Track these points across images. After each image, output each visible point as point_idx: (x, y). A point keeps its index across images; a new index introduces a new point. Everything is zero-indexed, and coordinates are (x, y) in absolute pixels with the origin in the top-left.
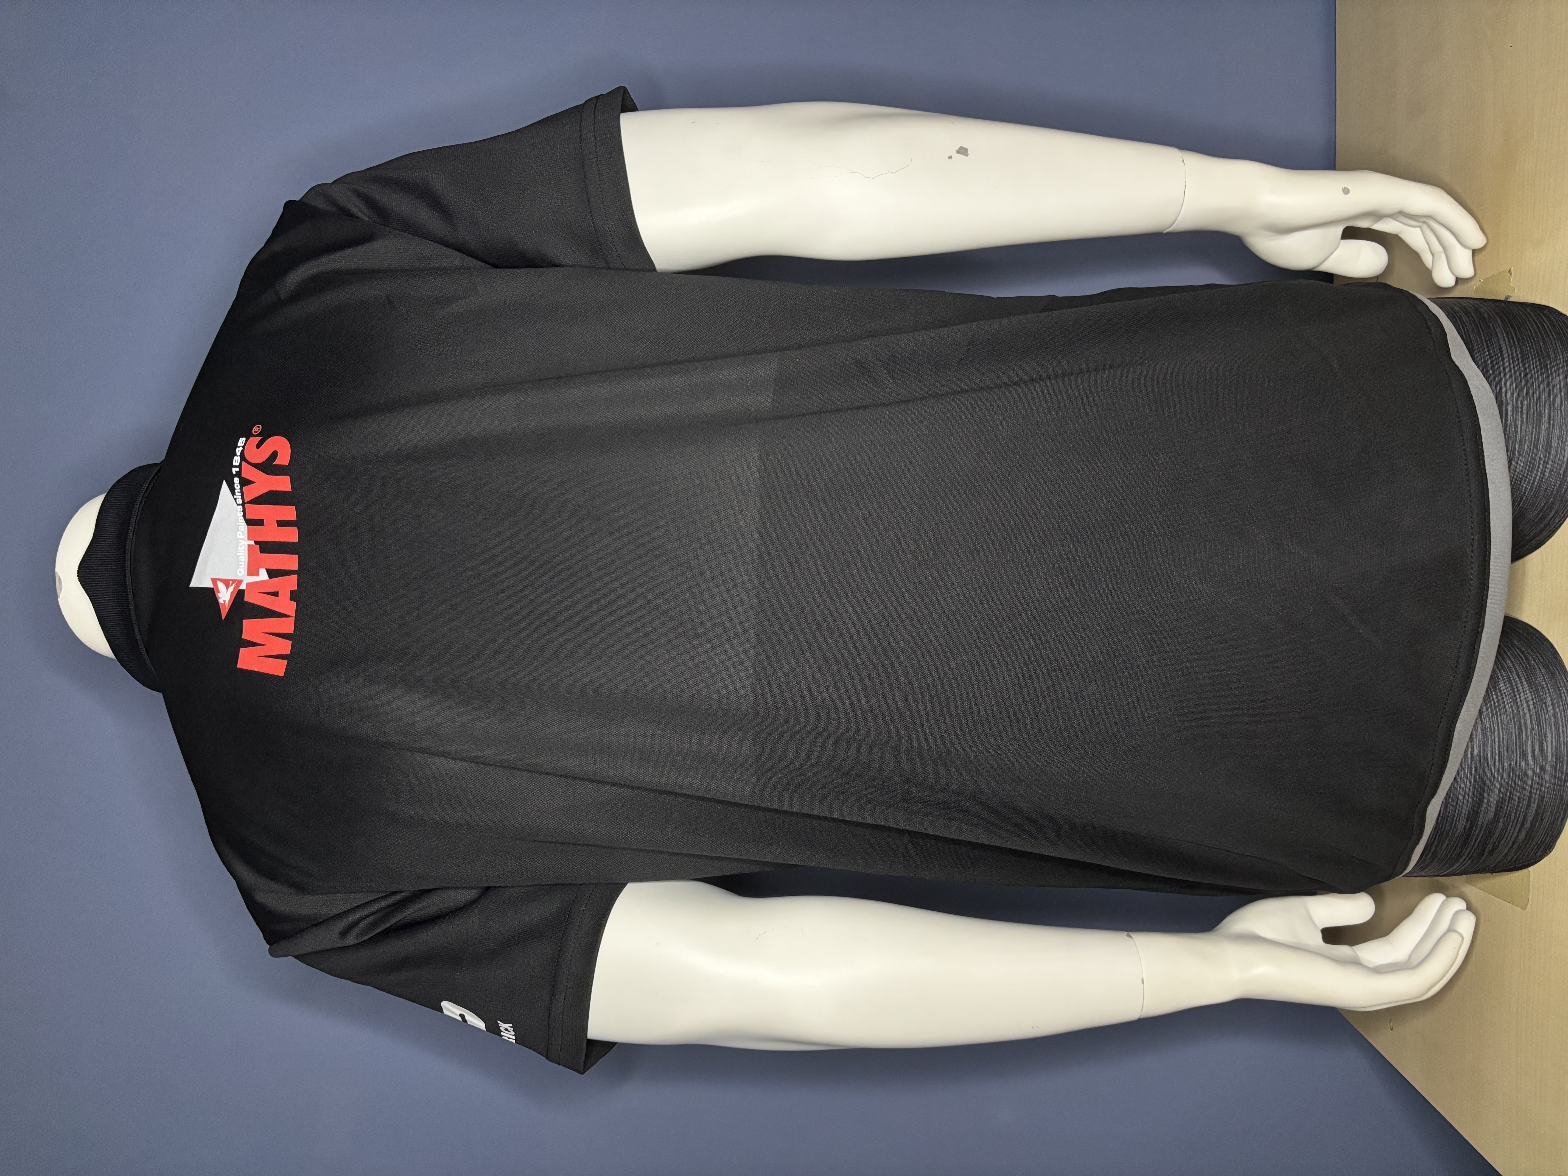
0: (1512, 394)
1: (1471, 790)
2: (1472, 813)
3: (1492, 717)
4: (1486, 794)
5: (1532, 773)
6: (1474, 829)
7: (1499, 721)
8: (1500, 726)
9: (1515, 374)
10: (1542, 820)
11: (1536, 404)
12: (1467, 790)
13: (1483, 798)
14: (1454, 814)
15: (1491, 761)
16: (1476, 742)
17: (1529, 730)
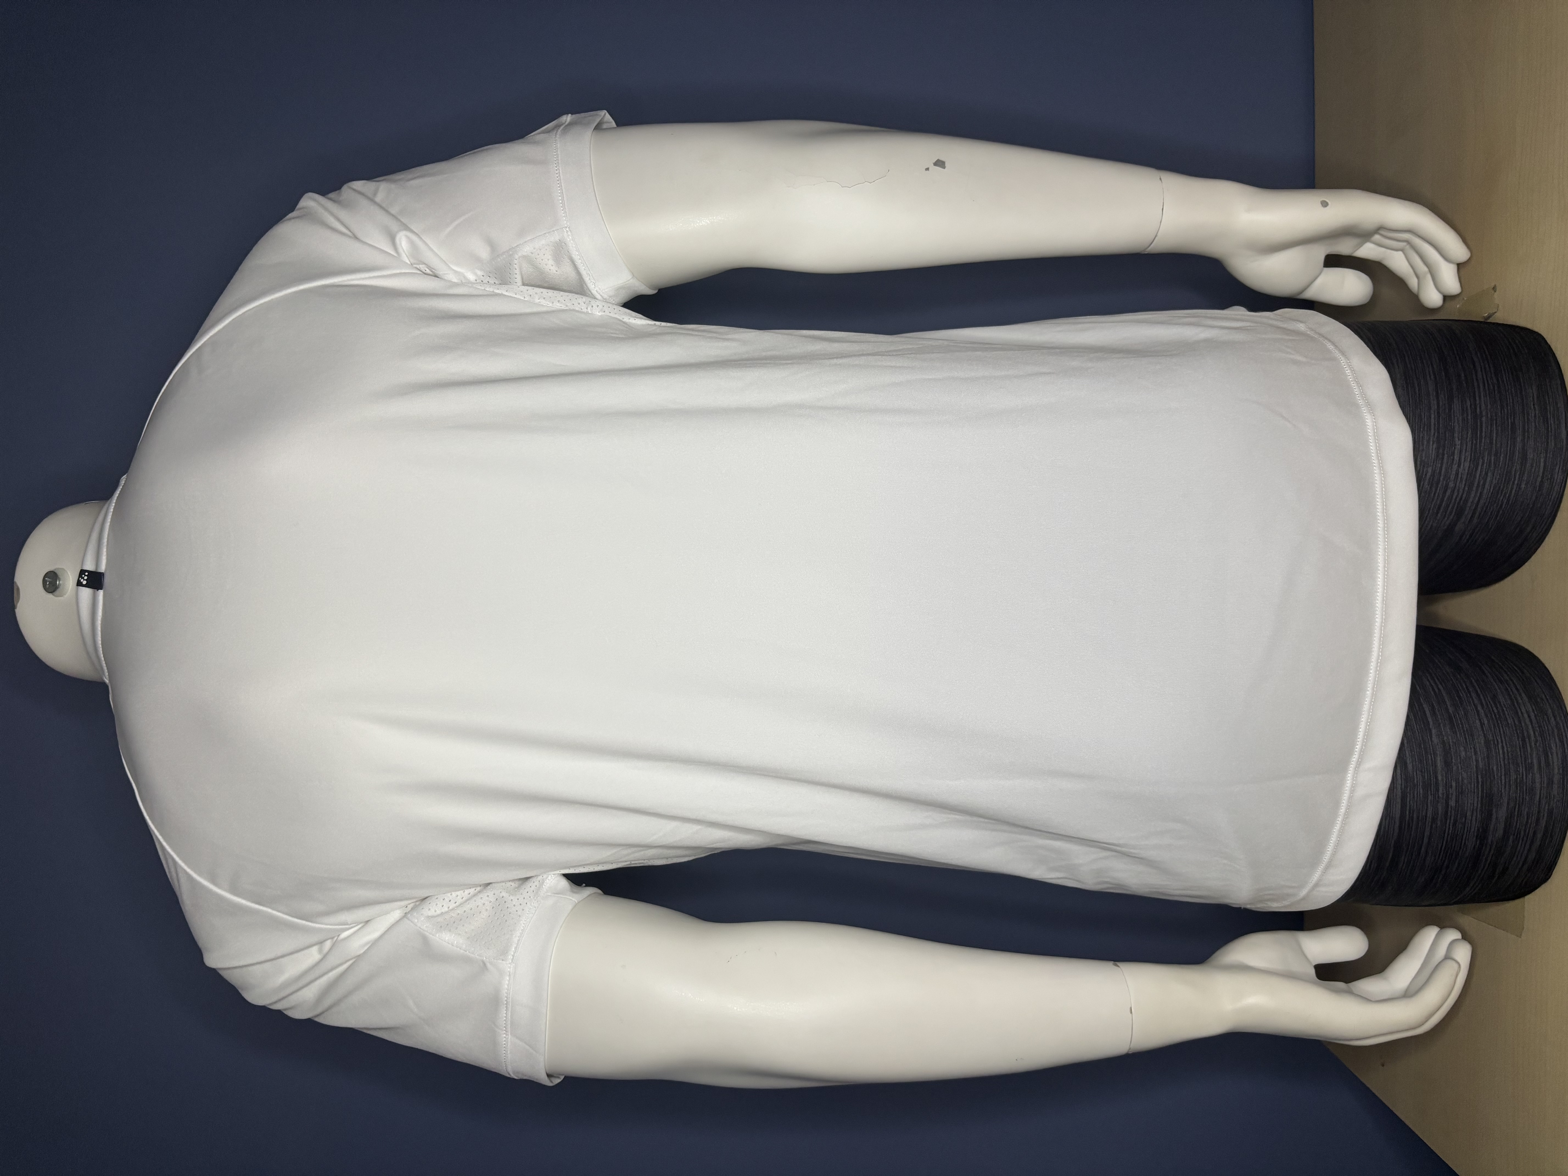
0: (1486, 406)
1: (1479, 805)
2: (1481, 830)
3: (1494, 727)
4: (1494, 810)
5: (1539, 786)
6: (1484, 847)
7: (1502, 732)
8: (1503, 738)
9: (1488, 387)
10: (1551, 836)
11: (1511, 416)
12: (1475, 805)
13: (1491, 815)
14: (1463, 832)
15: (1497, 775)
16: (1481, 755)
17: (1533, 742)
